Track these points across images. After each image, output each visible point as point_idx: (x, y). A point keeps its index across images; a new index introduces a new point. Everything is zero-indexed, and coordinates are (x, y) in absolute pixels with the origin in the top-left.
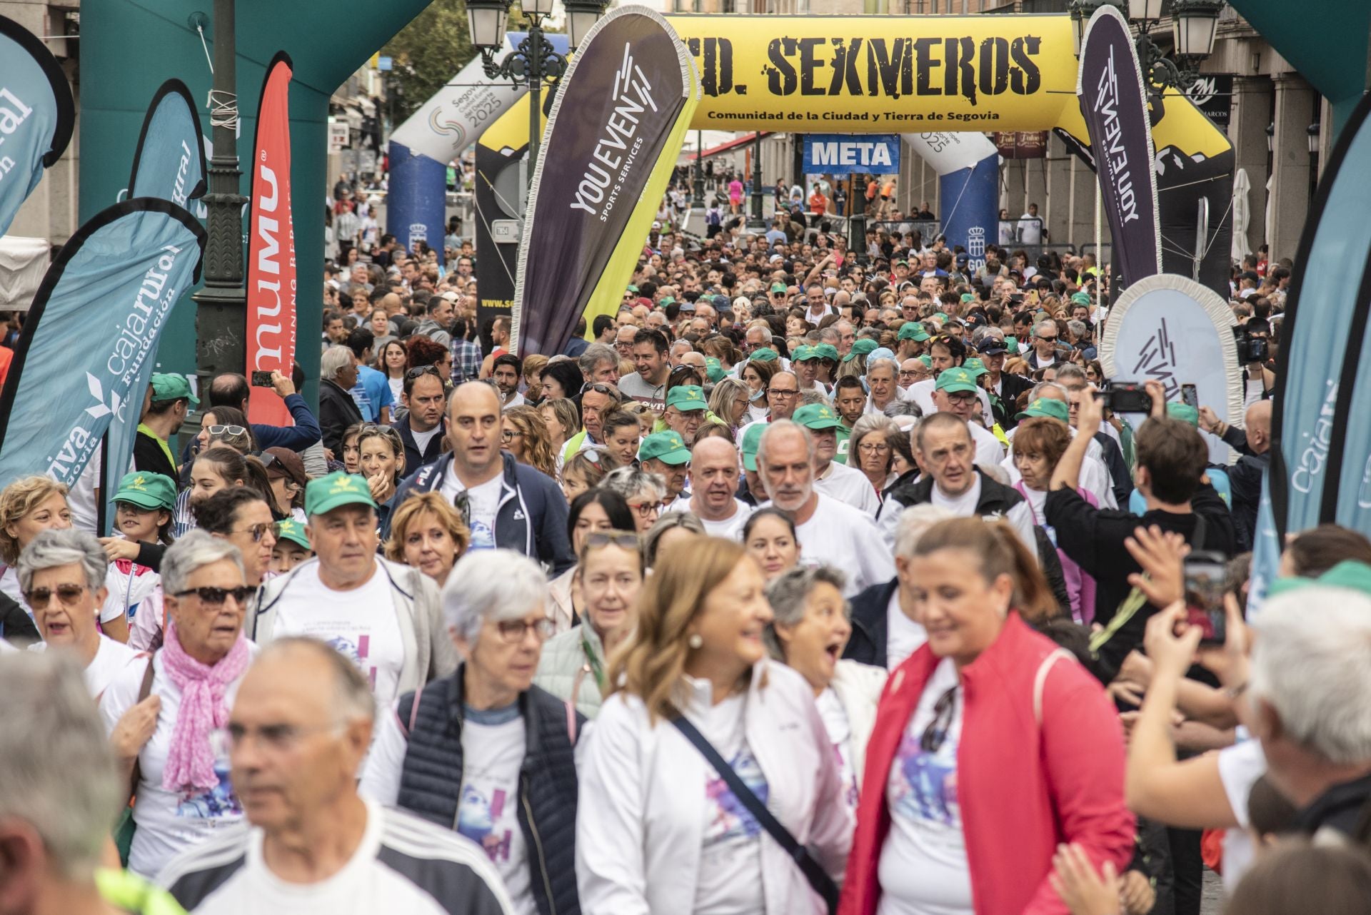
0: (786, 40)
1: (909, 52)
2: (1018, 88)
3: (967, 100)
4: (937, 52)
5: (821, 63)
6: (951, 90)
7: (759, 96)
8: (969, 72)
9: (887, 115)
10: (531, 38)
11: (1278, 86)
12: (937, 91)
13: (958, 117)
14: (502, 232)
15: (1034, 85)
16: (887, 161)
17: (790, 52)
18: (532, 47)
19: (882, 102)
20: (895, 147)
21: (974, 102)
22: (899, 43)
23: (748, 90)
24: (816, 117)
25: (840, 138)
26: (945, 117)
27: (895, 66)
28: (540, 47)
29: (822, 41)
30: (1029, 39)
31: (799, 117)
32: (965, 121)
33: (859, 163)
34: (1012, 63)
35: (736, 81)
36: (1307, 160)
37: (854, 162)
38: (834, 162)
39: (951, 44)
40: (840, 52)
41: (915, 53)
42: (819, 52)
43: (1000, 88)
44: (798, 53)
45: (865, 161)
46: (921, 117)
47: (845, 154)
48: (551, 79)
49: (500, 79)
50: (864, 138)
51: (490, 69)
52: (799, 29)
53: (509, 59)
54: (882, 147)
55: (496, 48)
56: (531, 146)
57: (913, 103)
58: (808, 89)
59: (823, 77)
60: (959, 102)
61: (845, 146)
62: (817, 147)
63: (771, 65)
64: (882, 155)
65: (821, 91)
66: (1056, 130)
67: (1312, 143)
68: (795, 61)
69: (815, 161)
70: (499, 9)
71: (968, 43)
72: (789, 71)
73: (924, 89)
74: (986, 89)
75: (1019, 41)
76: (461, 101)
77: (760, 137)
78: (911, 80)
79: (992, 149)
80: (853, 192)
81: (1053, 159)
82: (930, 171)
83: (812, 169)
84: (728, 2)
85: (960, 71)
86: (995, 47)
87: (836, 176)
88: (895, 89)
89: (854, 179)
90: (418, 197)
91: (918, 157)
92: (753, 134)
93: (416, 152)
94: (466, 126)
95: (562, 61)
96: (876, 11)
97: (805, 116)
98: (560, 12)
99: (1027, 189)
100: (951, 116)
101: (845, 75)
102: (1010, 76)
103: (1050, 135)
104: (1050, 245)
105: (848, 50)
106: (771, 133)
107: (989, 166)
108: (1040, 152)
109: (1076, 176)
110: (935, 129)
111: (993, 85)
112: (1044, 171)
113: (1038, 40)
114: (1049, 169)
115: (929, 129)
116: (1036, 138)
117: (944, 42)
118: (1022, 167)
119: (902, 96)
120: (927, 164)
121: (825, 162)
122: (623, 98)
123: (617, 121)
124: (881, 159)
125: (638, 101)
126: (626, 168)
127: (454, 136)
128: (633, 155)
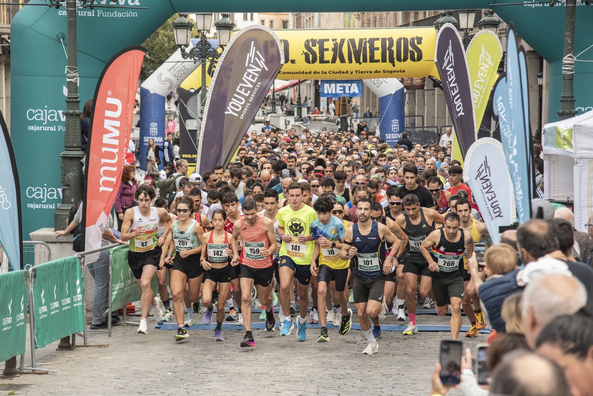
0: (312, 40)
1: (365, 44)
2: (413, 59)
3: (391, 65)
4: (378, 44)
5: (327, 50)
6: (384, 60)
7: (301, 64)
8: (391, 52)
9: (357, 71)
10: (201, 41)
12: (378, 61)
13: (387, 72)
14: (191, 125)
15: (420, 58)
16: (357, 91)
17: (314, 45)
18: (202, 45)
19: (354, 66)
21: (394, 65)
22: (361, 40)
23: (296, 62)
24: (326, 73)
25: (336, 82)
26: (382, 72)
27: (360, 50)
28: (206, 45)
29: (328, 40)
30: (417, 38)
31: (318, 73)
32: (390, 73)
33: (344, 92)
34: (410, 48)
35: (291, 58)
36: (537, 89)
37: (342, 92)
38: (334, 92)
39: (384, 40)
40: (335, 45)
41: (368, 45)
42: (326, 45)
43: (405, 59)
44: (318, 45)
45: (347, 91)
46: (371, 72)
47: (339, 88)
48: (210, 58)
49: (188, 59)
50: (347, 82)
51: (184, 55)
52: (318, 35)
53: (192, 51)
54: (354, 85)
55: (187, 46)
56: (203, 88)
57: (368, 66)
58: (322, 61)
59: (328, 55)
60: (388, 66)
61: (338, 85)
62: (326, 86)
63: (306, 51)
64: (355, 88)
65: (328, 62)
66: (430, 77)
67: (540, 81)
68: (316, 49)
69: (326, 92)
70: (188, 29)
71: (391, 40)
72: (314, 53)
73: (372, 60)
74: (399, 60)
75: (413, 39)
76: (171, 69)
77: (300, 82)
78: (367, 56)
79: (401, 86)
80: (341, 105)
81: (427, 90)
82: (374, 95)
83: (324, 95)
84: (285, 25)
85: (388, 52)
86: (402, 41)
87: (334, 99)
88: (360, 60)
89: (341, 100)
90: (153, 111)
91: (369, 90)
92: (297, 81)
93: (152, 92)
94: (174, 80)
95: (215, 51)
96: (349, 27)
97: (321, 72)
98: (214, 30)
99: (416, 103)
100: (384, 71)
101: (338, 55)
102: (409, 54)
103: (426, 79)
104: (427, 127)
105: (339, 44)
106: (305, 80)
107: (400, 93)
108: (422, 87)
109: (438, 97)
110: (378, 77)
111: (402, 58)
112: (424, 95)
113: (421, 38)
114: (426, 94)
115: (374, 77)
116: (420, 81)
117: (380, 39)
118: (414, 94)
119: (363, 63)
120: (373, 93)
121: (330, 92)
122: (251, 65)
123: (249, 74)
124: (354, 91)
125: (258, 66)
126: (253, 95)
127: (168, 84)
128: (256, 89)
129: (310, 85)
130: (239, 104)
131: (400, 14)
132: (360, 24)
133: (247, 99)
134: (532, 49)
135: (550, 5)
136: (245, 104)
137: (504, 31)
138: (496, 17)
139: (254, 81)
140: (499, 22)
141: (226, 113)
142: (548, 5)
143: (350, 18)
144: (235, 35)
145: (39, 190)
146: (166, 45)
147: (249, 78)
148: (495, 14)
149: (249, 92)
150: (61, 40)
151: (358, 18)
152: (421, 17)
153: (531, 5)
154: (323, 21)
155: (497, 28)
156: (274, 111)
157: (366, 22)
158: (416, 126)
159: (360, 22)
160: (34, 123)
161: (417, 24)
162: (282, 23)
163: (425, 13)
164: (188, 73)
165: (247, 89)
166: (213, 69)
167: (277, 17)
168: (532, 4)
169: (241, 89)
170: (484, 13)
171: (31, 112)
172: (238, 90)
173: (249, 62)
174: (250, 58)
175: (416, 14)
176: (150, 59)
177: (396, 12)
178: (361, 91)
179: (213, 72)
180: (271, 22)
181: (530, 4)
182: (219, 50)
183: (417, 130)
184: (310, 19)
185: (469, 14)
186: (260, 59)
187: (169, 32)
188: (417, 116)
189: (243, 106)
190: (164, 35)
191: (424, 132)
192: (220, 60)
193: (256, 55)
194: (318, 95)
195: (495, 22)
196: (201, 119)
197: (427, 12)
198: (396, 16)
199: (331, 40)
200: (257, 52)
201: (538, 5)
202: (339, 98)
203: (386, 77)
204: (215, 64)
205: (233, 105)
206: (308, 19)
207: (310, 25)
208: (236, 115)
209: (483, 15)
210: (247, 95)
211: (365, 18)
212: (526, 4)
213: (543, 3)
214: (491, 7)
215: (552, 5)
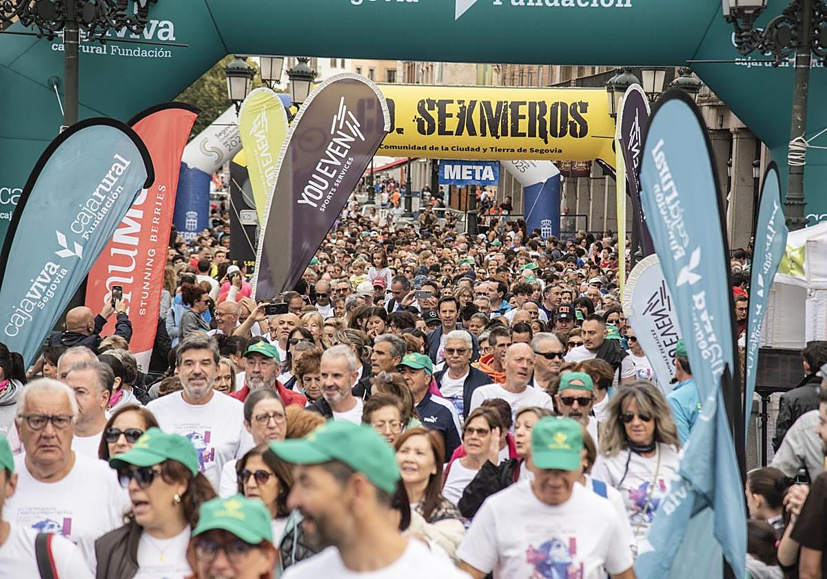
0: (428, 101)
1: (506, 110)
2: (574, 134)
3: (542, 141)
5: (451, 116)
6: (532, 134)
7: (412, 134)
8: (543, 123)
9: (492, 148)
11: (734, 136)
12: (524, 135)
13: (537, 151)
14: (246, 218)
15: (584, 133)
16: (492, 178)
17: (431, 108)
19: (489, 140)
20: (497, 169)
21: (546, 142)
22: (500, 104)
23: (404, 131)
24: (447, 149)
25: (462, 163)
26: (528, 151)
27: (497, 118)
29: (452, 102)
30: (581, 103)
31: (437, 149)
32: (541, 153)
33: (474, 178)
34: (570, 118)
35: (398, 125)
36: (752, 183)
37: (471, 177)
38: (458, 177)
39: (532, 105)
40: (462, 109)
41: (509, 111)
42: (449, 109)
43: (563, 134)
44: (436, 108)
45: (477, 177)
46: (513, 150)
47: (465, 172)
50: (477, 163)
52: (437, 94)
54: (489, 168)
57: (508, 141)
58: (442, 132)
60: (537, 142)
61: (465, 167)
62: (448, 167)
63: (419, 116)
64: (489, 173)
65: (451, 133)
66: (597, 160)
67: (755, 172)
68: (434, 114)
69: (446, 177)
70: (247, 78)
71: (542, 105)
72: (430, 120)
73: (515, 133)
74: (554, 134)
75: (574, 104)
76: (220, 134)
77: (410, 160)
78: (507, 127)
79: (556, 171)
80: (468, 197)
81: (594, 179)
82: (518, 184)
83: (445, 182)
84: (391, 77)
85: (538, 122)
86: (559, 107)
87: (458, 186)
88: (497, 132)
89: (469, 188)
90: (193, 196)
91: (510, 175)
92: (406, 158)
93: (191, 166)
94: (225, 150)
95: (287, 110)
96: (484, 84)
97: (440, 148)
98: (285, 79)
99: (578, 196)
100: (532, 150)
101: (465, 122)
102: (569, 126)
103: (593, 164)
105: (467, 108)
106: (418, 158)
107: (554, 182)
108: (586, 174)
109: (608, 190)
110: (523, 158)
111: (559, 131)
112: (589, 186)
113: (586, 105)
114: (592, 184)
115: (518, 158)
116: (584, 165)
117: (528, 104)
118: (575, 183)
119: (501, 137)
120: (516, 180)
121: (453, 177)
122: (339, 132)
123: (334, 147)
124: (488, 176)
126: (340, 177)
127: (216, 156)
128: (346, 168)
129: (425, 165)
130: (319, 189)
131: (557, 69)
132: (500, 79)
133: (331, 181)
134: (745, 126)
135: (773, 65)
136: (329, 189)
137: (706, 98)
138: (694, 78)
139: (343, 156)
140: (700, 85)
141: (300, 202)
142: (770, 64)
143: (486, 70)
144: (316, 89)
146: (216, 98)
147: (336, 152)
148: (693, 74)
149: (335, 171)
150: (55, 87)
151: (498, 71)
152: (588, 72)
153: (746, 64)
154: (446, 73)
157: (508, 77)
158: (576, 230)
159: (500, 75)
161: (582, 83)
162: (386, 73)
163: (593, 70)
165: (332, 168)
167: (380, 66)
168: (748, 62)
169: (323, 168)
170: (679, 71)
172: (318, 168)
173: (337, 128)
174: (338, 122)
175: (580, 71)
177: (553, 66)
178: (499, 176)
180: (371, 70)
181: (744, 62)
184: (427, 68)
185: (657, 72)
186: (353, 124)
187: (219, 80)
188: (578, 215)
189: (326, 193)
190: (213, 83)
194: (436, 178)
195: (693, 84)
197: (597, 68)
198: (552, 71)
199: (456, 102)
200: (349, 113)
201: (756, 64)
202: (467, 186)
203: (535, 158)
205: (309, 190)
206: (424, 68)
207: (427, 77)
208: (315, 205)
209: (677, 74)
210: (332, 176)
211: (508, 71)
212: (738, 62)
213: (763, 62)
214: (689, 64)
215: (776, 66)
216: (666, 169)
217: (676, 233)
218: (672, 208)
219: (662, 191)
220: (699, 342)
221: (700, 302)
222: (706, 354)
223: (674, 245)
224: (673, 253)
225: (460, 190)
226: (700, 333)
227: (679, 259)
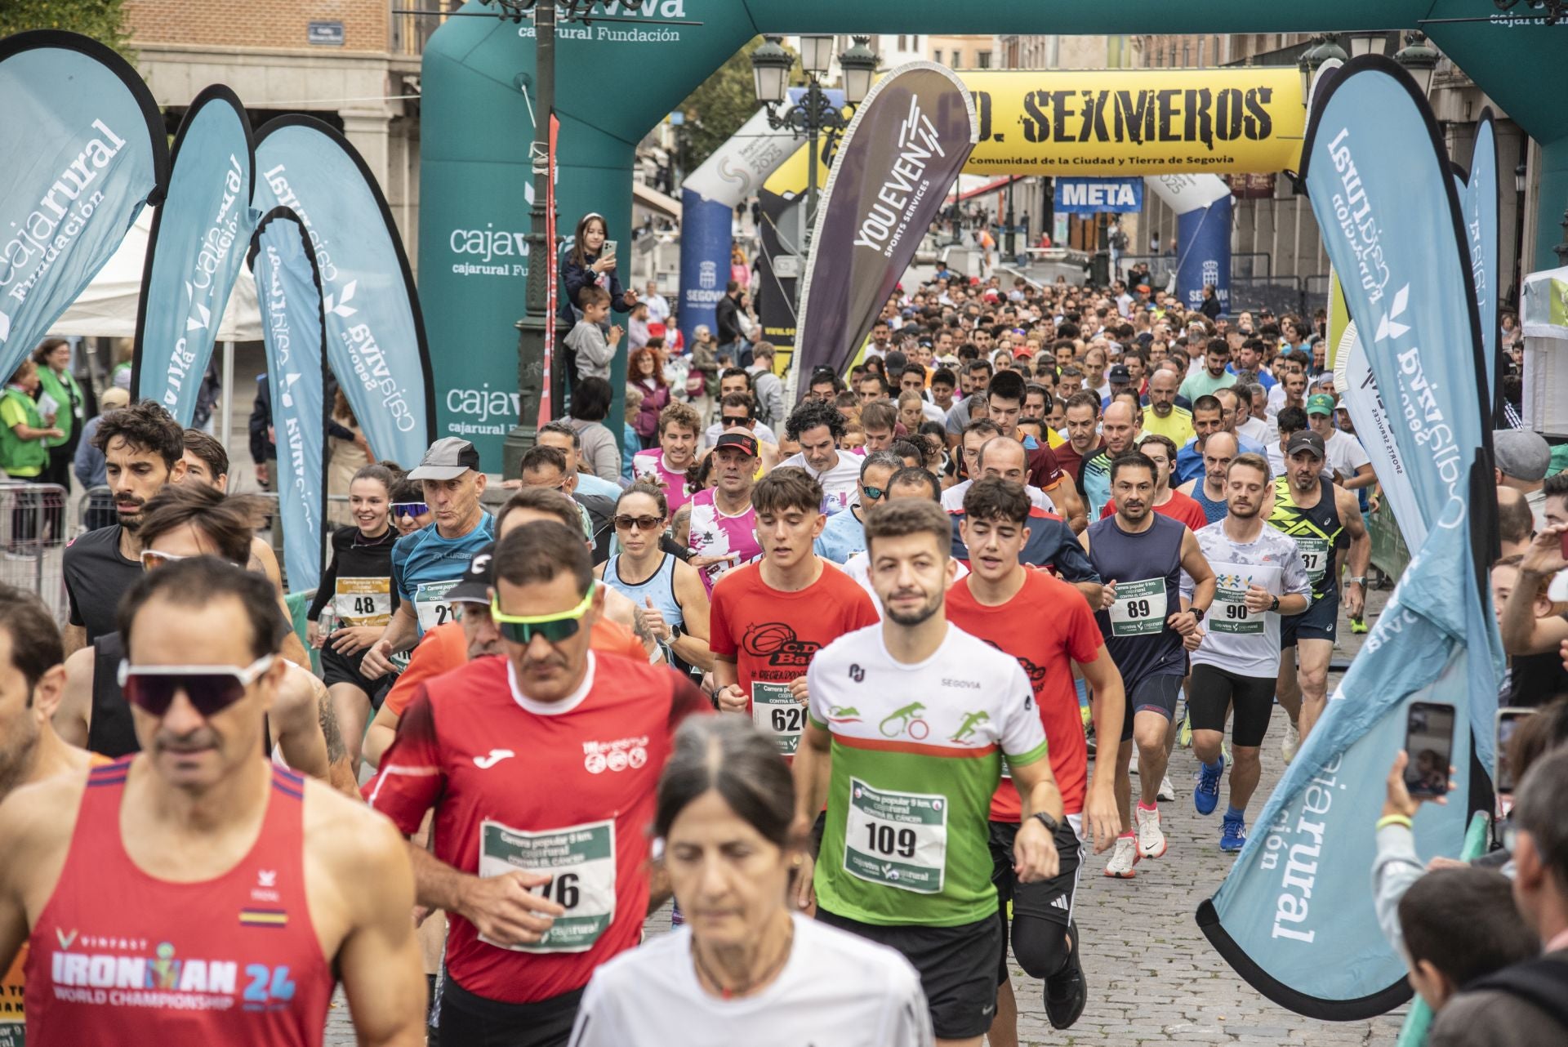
0: (1040, 93)
1: (1152, 102)
2: (1251, 134)
3: (1205, 146)
4: (1177, 102)
5: (1072, 113)
6: (1190, 136)
7: (1016, 143)
8: (1206, 120)
9: (1132, 159)
10: (810, 93)
12: (1178, 138)
13: (1197, 160)
14: (783, 267)
15: (1266, 131)
16: (1131, 201)
17: (1044, 103)
18: (811, 101)
19: (1128, 147)
20: (1139, 188)
21: (1211, 147)
22: (1143, 95)
23: (1005, 138)
24: (1067, 162)
25: (1088, 180)
26: (1185, 160)
27: (1140, 115)
28: (819, 101)
29: (1073, 93)
30: (1261, 90)
31: (1052, 162)
32: (1202, 164)
33: (1105, 203)
34: (1246, 112)
35: (995, 130)
36: (1514, 198)
37: (1101, 202)
38: (1083, 202)
39: (1190, 95)
40: (1089, 103)
41: (1157, 104)
42: (1070, 103)
43: (1235, 134)
44: (1051, 104)
45: (1111, 201)
46: (1162, 161)
47: (1093, 194)
48: (828, 129)
49: (782, 130)
50: (1110, 181)
51: (774, 121)
52: (1052, 82)
53: (790, 113)
54: (1126, 189)
55: (779, 102)
56: (811, 192)
57: (1156, 148)
58: (1060, 137)
59: (1073, 125)
60: (1197, 147)
61: (1093, 187)
62: (1068, 188)
63: (1027, 116)
64: (1127, 195)
65: (1072, 139)
66: (1283, 170)
67: (1519, 183)
68: (1048, 112)
69: (1066, 202)
70: (782, 68)
71: (1206, 94)
72: (1043, 120)
73: (1166, 136)
74: (1222, 135)
75: (1252, 92)
76: (746, 151)
77: (1012, 182)
78: (1153, 127)
79: (1225, 190)
80: (1097, 231)
81: (1280, 200)
82: (1168, 210)
83: (1063, 208)
84: (984, 60)
85: (1198, 119)
86: (1230, 97)
87: (1083, 215)
88: (1139, 135)
89: (1098, 218)
90: (708, 237)
91: (1156, 198)
92: (1006, 178)
93: (705, 197)
94: (752, 173)
95: (838, 114)
96: (1119, 65)
97: (1057, 161)
98: (836, 70)
99: (1256, 226)
100: (1190, 160)
101: (1093, 122)
102: (1244, 124)
103: (1278, 177)
104: (1277, 277)
105: (1096, 101)
106: (1024, 177)
107: (1223, 205)
108: (1268, 193)
109: (1301, 215)
110: (1176, 172)
111: (1229, 131)
112: (1272, 210)
113: (1269, 91)
114: (1277, 208)
115: (1169, 172)
116: (1265, 181)
117: (1184, 93)
118: (1252, 207)
119: (1146, 143)
120: (1165, 205)
121: (1075, 202)
122: (909, 145)
123: (903, 166)
124: (1125, 200)
125: (925, 147)
126: (912, 208)
127: (739, 182)
128: (919, 196)
129: (1034, 188)
130: (884, 225)
131: (1226, 39)
132: (1142, 60)
133: (900, 214)
134: (1505, 116)
135: (1547, 22)
136: (896, 225)
137: (1446, 77)
138: (1429, 47)
139: (916, 178)
140: (1437, 58)
141: (857, 243)
142: (1542, 22)
143: (1121, 47)
144: (880, 81)
145: (472, 396)
146: (738, 100)
147: (906, 172)
148: (1428, 41)
149: (904, 200)
150: (524, 88)
151: (1138, 48)
152: (1270, 46)
153: (1506, 22)
154: (1064, 53)
155: (1431, 69)
156: (957, 241)
157: (1154, 56)
158: (1255, 274)
159: (1142, 55)
160: (465, 258)
161: (1263, 60)
162: (977, 57)
163: (1279, 39)
164: (782, 157)
165: (900, 195)
166: (833, 152)
167: (967, 45)
168: (1508, 19)
169: (888, 194)
170: (1406, 38)
171: (459, 235)
172: (881, 196)
173: (907, 139)
174: (909, 131)
175: (1261, 41)
176: (703, 130)
177: (1220, 36)
178: (1141, 200)
179: (833, 157)
180: (956, 54)
181: (1503, 19)
182: (846, 112)
183: (1255, 283)
184: (1036, 48)
185: (1374, 41)
186: (928, 132)
187: (742, 74)
188: (1258, 254)
189: (892, 230)
190: (733, 80)
191: (1271, 287)
192: (848, 134)
193: (921, 124)
194: (1049, 207)
195: (1427, 57)
196: (806, 254)
197: (1284, 35)
198: (1217, 43)
199: (1079, 94)
200: (924, 118)
201: (1522, 22)
202: (1094, 216)
203: (1194, 172)
204: (837, 141)
205: (871, 227)
206: (1032, 48)
207: (1036, 61)
208: (878, 248)
209: (1403, 42)
210: (900, 206)
211: (1154, 48)
212: (1494, 19)
213: (1532, 19)
214: (1421, 26)
215: (1550, 23)
216: (1353, 171)
217: (1371, 262)
218: (1363, 228)
219: (1346, 203)
220: (1410, 420)
221: (1409, 363)
222: (1421, 438)
223: (1368, 282)
224: (1366, 294)
225: (1084, 222)
226: (1410, 408)
227: (1377, 302)
